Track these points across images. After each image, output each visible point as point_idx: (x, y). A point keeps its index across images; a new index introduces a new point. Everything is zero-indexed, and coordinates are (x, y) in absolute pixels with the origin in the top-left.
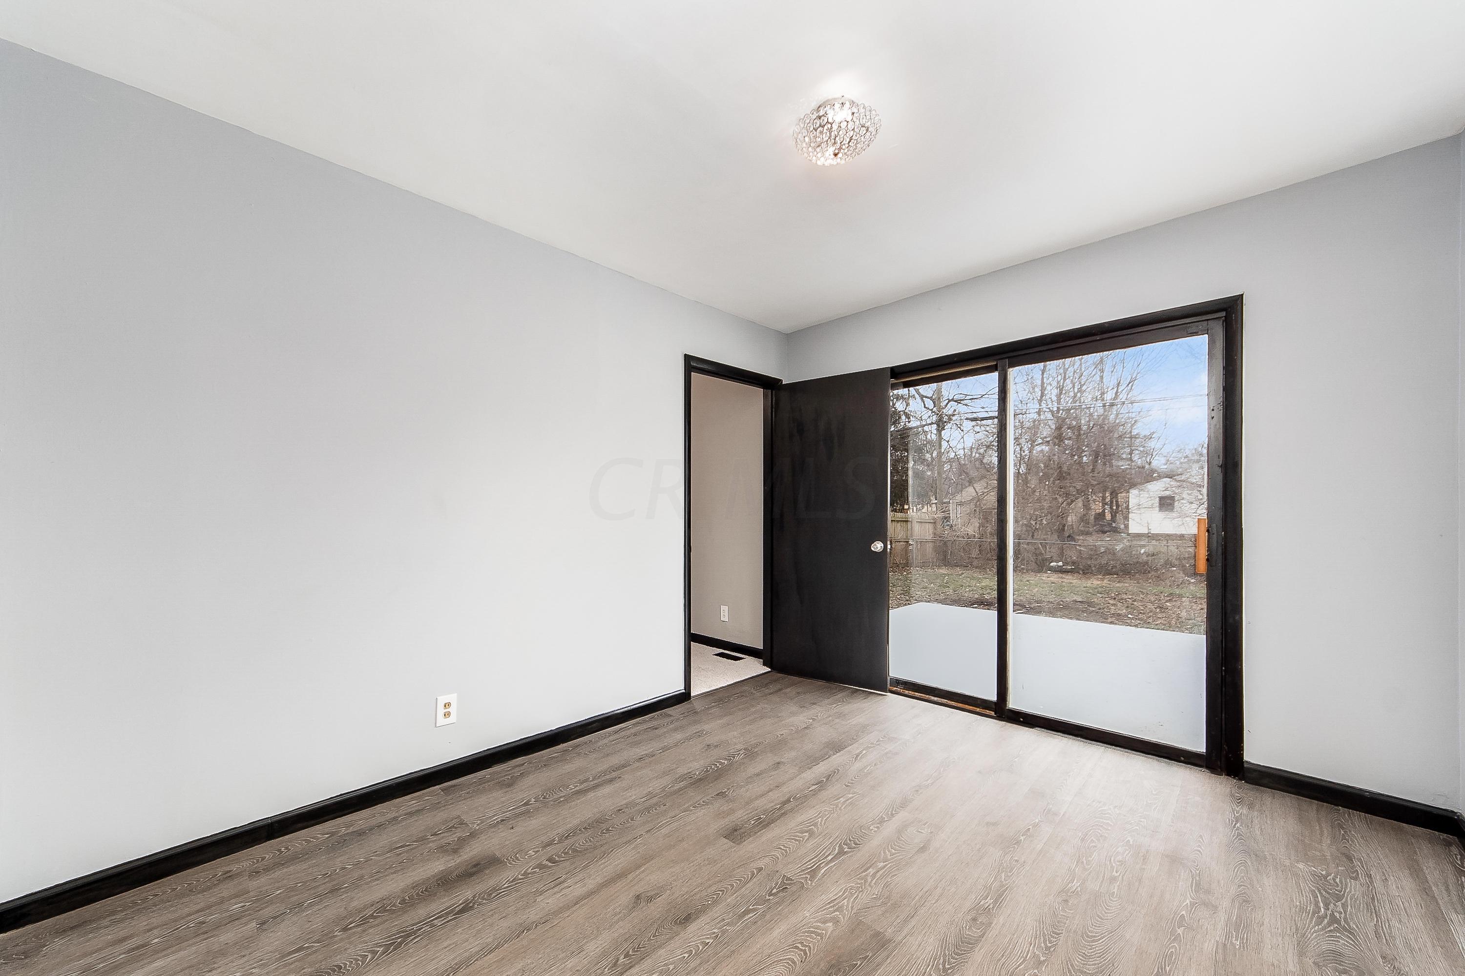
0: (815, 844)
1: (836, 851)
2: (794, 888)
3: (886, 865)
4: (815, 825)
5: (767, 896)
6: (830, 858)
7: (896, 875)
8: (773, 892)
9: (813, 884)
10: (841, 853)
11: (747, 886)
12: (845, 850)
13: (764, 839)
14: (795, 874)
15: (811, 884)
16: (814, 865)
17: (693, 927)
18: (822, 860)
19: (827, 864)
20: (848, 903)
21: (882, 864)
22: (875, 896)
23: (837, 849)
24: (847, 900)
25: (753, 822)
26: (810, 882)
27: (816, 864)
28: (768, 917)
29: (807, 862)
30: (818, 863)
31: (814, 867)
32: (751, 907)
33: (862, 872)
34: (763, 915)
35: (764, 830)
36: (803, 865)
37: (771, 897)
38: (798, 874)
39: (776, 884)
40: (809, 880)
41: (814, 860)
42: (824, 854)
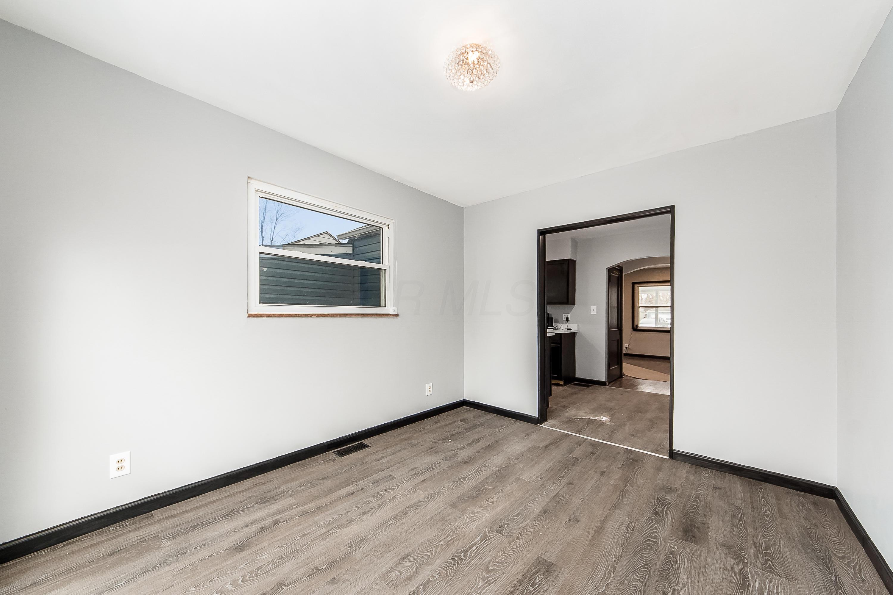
0: (484, 559)
1: (469, 553)
2: (495, 527)
3: (438, 543)
4: (484, 579)
5: (509, 523)
6: (474, 548)
7: (435, 536)
8: (507, 525)
9: (484, 530)
10: (465, 552)
11: (522, 528)
12: (463, 554)
13: (522, 563)
14: (496, 536)
15: (486, 530)
16: (485, 542)
17: (540, 509)
18: (479, 546)
19: (476, 543)
20: (466, 520)
21: (440, 544)
22: (451, 524)
23: (468, 555)
24: (466, 522)
25: (537, 581)
26: (487, 531)
27: (483, 543)
28: (506, 514)
29: (489, 544)
30: (482, 544)
31: (484, 541)
32: (516, 518)
33: (455, 538)
34: (509, 514)
35: (525, 571)
36: (491, 543)
37: (507, 522)
38: (494, 536)
39: (506, 530)
40: (487, 532)
41: (484, 546)
42: (478, 551)
